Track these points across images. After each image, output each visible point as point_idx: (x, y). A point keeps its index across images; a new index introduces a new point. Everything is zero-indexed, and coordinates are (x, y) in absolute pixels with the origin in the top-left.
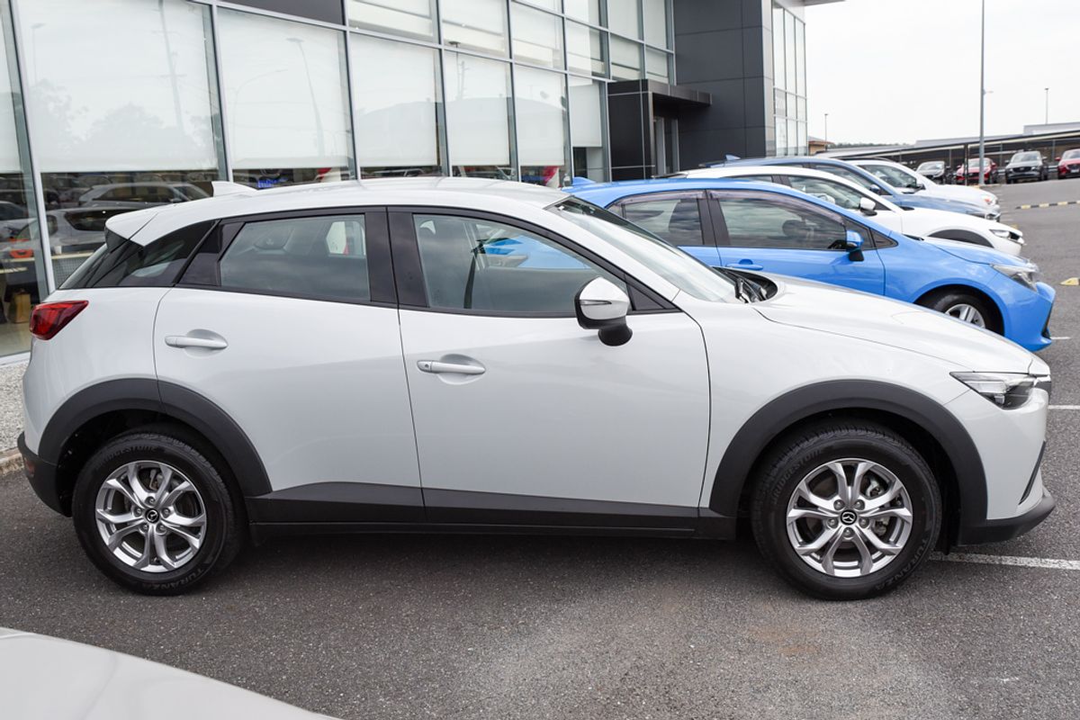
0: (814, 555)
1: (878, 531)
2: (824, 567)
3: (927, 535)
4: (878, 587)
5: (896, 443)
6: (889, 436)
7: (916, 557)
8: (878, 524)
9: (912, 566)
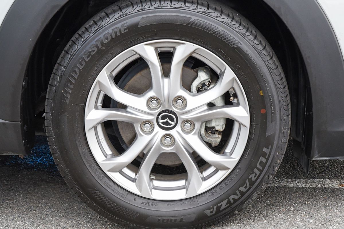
0: (126, 171)
1: (209, 139)
2: (139, 187)
3: (269, 143)
4: (208, 212)
5: (224, 19)
6: (215, 10)
7: (256, 170)
8: (210, 130)
9: (252, 183)
